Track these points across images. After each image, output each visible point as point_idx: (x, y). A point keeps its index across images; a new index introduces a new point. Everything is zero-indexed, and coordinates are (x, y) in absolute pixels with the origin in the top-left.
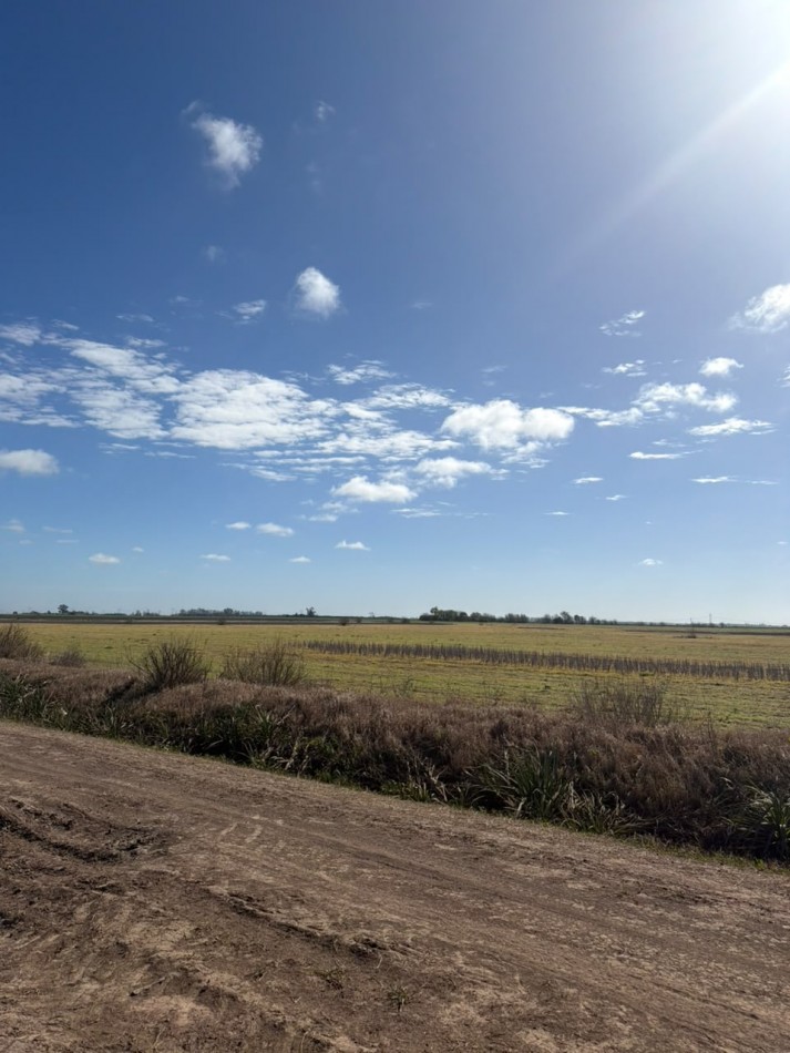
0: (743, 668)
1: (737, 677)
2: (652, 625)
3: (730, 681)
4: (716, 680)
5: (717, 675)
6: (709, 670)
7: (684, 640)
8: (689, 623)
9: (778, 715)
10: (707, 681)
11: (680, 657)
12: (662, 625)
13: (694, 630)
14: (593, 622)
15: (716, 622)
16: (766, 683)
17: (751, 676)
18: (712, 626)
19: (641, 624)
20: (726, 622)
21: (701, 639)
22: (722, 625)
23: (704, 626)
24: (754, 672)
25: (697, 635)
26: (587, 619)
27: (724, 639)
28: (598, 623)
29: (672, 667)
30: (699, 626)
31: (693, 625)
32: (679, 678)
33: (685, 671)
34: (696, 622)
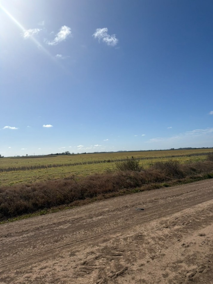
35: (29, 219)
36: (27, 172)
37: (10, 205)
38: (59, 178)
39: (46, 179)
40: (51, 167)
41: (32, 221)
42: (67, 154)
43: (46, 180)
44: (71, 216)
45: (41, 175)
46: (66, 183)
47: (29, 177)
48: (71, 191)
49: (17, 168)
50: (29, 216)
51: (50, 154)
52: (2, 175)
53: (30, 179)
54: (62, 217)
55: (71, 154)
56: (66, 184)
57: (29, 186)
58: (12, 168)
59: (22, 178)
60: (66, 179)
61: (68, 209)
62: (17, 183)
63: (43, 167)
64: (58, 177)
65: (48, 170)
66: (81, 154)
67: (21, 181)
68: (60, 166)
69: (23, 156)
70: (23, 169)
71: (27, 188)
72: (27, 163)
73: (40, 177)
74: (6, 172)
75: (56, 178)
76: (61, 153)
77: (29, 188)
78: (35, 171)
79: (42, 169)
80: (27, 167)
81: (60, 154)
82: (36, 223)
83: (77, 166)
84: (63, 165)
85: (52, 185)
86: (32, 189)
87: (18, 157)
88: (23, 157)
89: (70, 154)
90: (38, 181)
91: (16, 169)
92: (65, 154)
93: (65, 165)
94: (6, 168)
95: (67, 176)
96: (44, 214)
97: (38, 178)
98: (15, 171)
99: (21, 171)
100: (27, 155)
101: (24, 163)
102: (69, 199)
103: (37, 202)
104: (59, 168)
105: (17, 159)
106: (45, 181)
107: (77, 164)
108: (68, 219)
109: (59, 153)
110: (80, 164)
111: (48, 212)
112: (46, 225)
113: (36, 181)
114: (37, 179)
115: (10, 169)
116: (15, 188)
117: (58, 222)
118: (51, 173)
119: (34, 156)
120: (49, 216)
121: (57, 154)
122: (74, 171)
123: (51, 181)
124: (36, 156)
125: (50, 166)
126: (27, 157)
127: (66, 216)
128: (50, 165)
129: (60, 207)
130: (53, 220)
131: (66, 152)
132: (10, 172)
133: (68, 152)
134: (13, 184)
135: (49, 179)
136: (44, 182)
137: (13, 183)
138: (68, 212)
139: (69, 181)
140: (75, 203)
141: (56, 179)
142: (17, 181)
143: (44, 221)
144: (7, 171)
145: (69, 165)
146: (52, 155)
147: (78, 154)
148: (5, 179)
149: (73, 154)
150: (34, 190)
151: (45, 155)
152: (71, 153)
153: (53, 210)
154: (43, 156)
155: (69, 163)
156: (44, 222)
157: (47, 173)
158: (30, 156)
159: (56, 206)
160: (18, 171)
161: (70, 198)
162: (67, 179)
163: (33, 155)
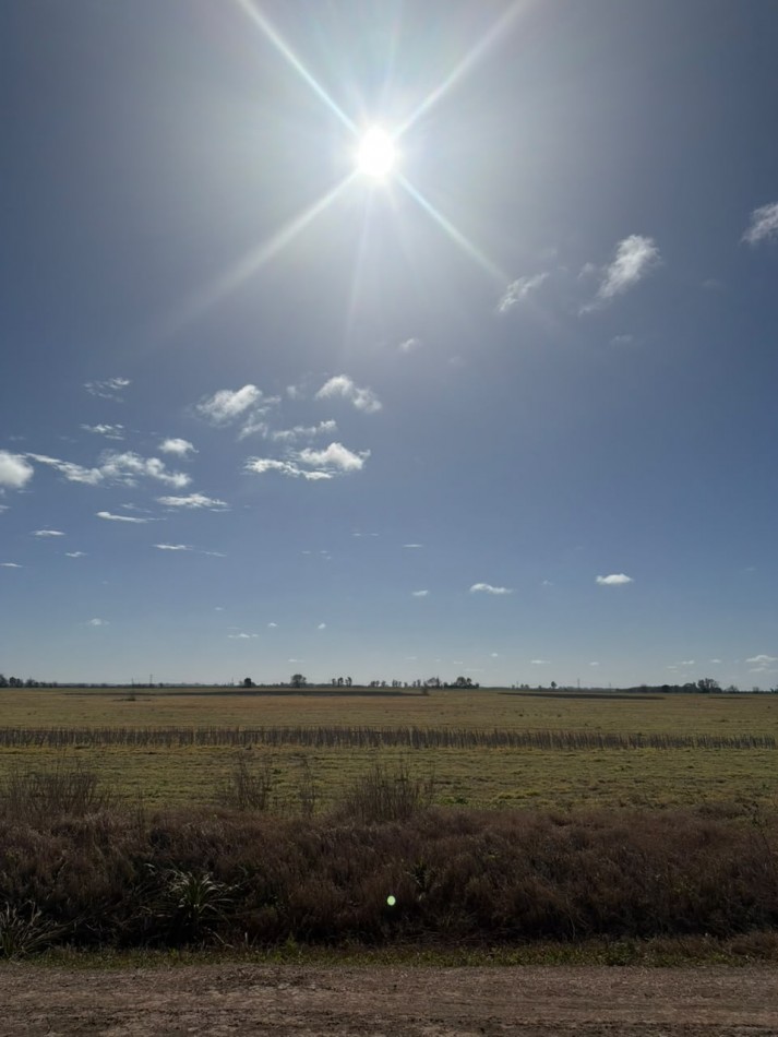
0: (176, 732)
1: (169, 743)
2: (93, 686)
3: (163, 749)
4: (150, 748)
5: (151, 742)
6: (145, 738)
7: (125, 703)
8: (130, 683)
9: (202, 783)
10: (142, 749)
11: (116, 725)
12: (104, 686)
13: (134, 692)
14: (31, 685)
15: (156, 682)
16: (195, 748)
17: (182, 741)
18: (151, 686)
19: (82, 686)
20: (164, 682)
21: (140, 701)
22: (161, 686)
23: (143, 686)
24: (186, 737)
25: (137, 697)
26: (25, 681)
27: (161, 701)
28: (37, 685)
29: (108, 736)
30: (139, 686)
31: (134, 686)
32: (115, 749)
33: (120, 741)
34: (136, 682)
35: (563, 968)
36: (553, 755)
37: (496, 887)
38: (676, 803)
39: (624, 796)
40: (641, 745)
41: (575, 987)
42: (706, 689)
43: (624, 801)
44: (737, 1008)
45: (607, 776)
46: (706, 834)
47: (564, 781)
48: (735, 875)
49: (520, 734)
50: (566, 960)
51: (638, 685)
52: (473, 758)
53: (565, 786)
54: (699, 999)
55: (725, 692)
56: (707, 838)
57: (560, 823)
58: (503, 735)
59: (538, 779)
60: (706, 812)
61: (724, 962)
62: (519, 798)
63: (612, 741)
64: (674, 797)
65: (632, 759)
66: (767, 693)
67: (536, 794)
68: (680, 743)
69: (540, 689)
70: (542, 741)
71: (554, 828)
72: (555, 717)
73: (603, 787)
74: (485, 747)
75: (664, 798)
76: (681, 685)
77: (563, 832)
78: (583, 757)
79: (609, 751)
80: (555, 737)
81: (676, 689)
82: (590, 1001)
83: (754, 751)
84: (690, 739)
85: (650, 833)
86: (572, 835)
87: (525, 692)
88: (541, 693)
89: (718, 691)
90: (594, 803)
91: (518, 737)
92: (697, 691)
93: (702, 742)
94: (486, 733)
95: (714, 797)
96: (622, 964)
97: (595, 789)
98: (516, 749)
99: (536, 750)
100: (553, 684)
101: (545, 716)
102: (729, 911)
103: (595, 897)
104: (673, 752)
105: (522, 698)
106: (622, 805)
107: (755, 742)
108: (725, 1017)
109: (671, 684)
110: (767, 744)
111: (634, 959)
112: (631, 1021)
113: (587, 801)
114: (591, 793)
115: (499, 739)
116: (514, 822)
117: (682, 1021)
118: (644, 774)
119: (579, 690)
120: (644, 978)
121: (665, 689)
122: (741, 777)
123: (647, 810)
124: (586, 690)
125: (637, 742)
126: (552, 693)
127: (718, 1002)
128: (640, 734)
129: (689, 941)
130: (661, 1007)
131: (701, 682)
132: (499, 749)
133: (708, 681)
134: (509, 802)
135: (636, 800)
136: (617, 809)
137: (509, 797)
138: (726, 980)
139: (721, 824)
140: (757, 944)
141: (663, 806)
142: (522, 793)
143: (620, 1000)
144: (489, 744)
145: (719, 743)
146: (644, 689)
147: (756, 692)
148: (484, 776)
149: (733, 693)
150: (582, 842)
151: (618, 690)
152: (724, 687)
153: (659, 951)
154: (609, 691)
155: (714, 732)
156: (620, 1006)
157: (630, 772)
158: (566, 690)
159: (671, 936)
160: (525, 749)
161: (732, 907)
162: (709, 812)
163: (575, 686)
